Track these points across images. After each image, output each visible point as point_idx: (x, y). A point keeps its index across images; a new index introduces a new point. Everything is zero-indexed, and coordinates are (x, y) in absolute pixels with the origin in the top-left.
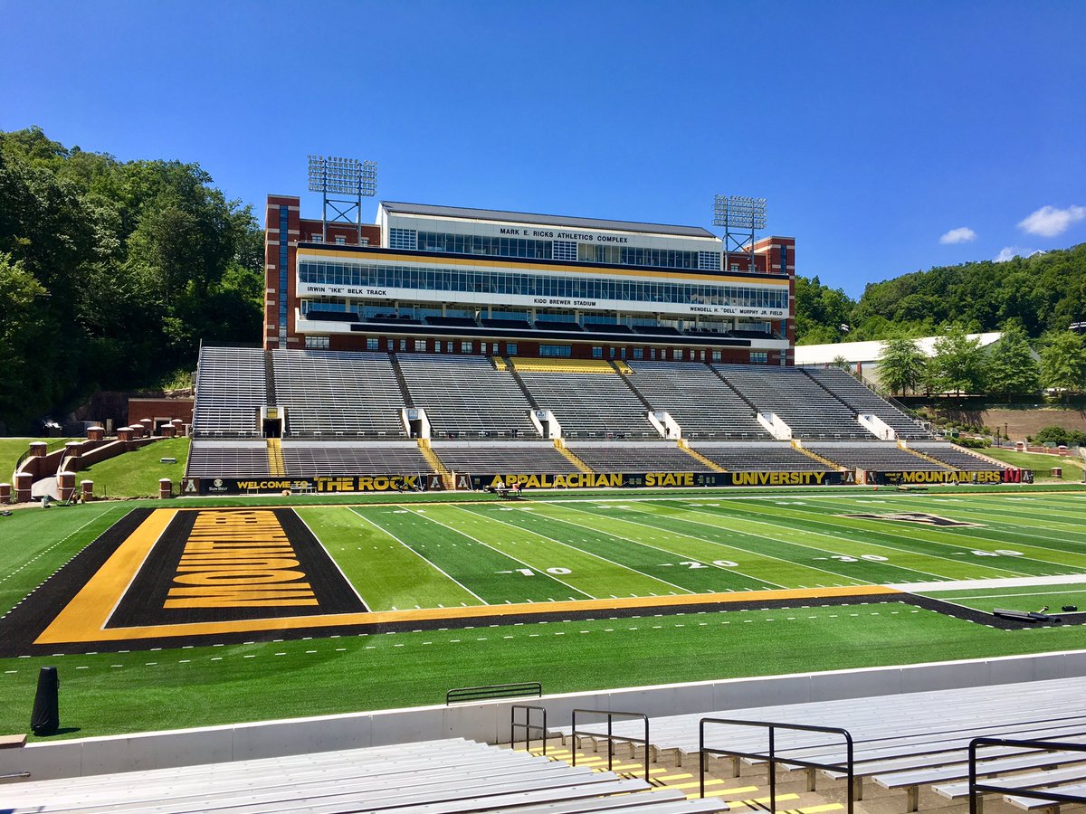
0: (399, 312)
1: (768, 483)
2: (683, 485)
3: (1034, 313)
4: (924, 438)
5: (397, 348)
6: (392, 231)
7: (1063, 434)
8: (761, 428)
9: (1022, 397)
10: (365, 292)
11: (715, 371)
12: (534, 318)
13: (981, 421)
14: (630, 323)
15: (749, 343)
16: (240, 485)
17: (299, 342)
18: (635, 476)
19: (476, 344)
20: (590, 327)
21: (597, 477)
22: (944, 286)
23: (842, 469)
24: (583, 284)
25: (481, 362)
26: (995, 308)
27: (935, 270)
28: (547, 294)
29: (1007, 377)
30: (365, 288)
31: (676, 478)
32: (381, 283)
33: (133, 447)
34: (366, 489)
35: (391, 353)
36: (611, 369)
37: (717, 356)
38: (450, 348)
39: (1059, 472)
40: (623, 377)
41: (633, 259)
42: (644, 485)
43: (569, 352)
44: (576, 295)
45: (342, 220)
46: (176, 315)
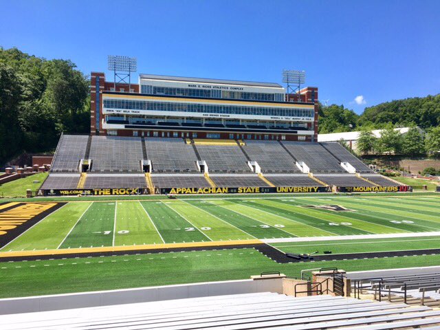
0: (146, 120)
1: (293, 191)
2: (255, 192)
3: (436, 119)
4: (368, 172)
5: (146, 135)
6: (142, 86)
7: (434, 170)
8: (297, 168)
9: (417, 155)
10: (131, 112)
11: (281, 144)
12: (204, 122)
13: (399, 165)
14: (246, 124)
15: (296, 132)
16: (61, 192)
17: (105, 133)
18: (233, 189)
19: (179, 133)
20: (228, 126)
21: (217, 189)
22: (397, 108)
23: (327, 186)
24: (224, 108)
25: (180, 141)
26: (419, 117)
27: (393, 101)
28: (208, 112)
29: (411, 146)
30: (130, 110)
31: (251, 190)
32: (138, 108)
33: (24, 176)
34: (116, 194)
35: (142, 137)
36: (236, 144)
37: (284, 138)
38: (168, 135)
39: (426, 187)
40: (241, 147)
41: (246, 97)
42: (237, 192)
43: (219, 136)
44: (221, 112)
45: (122, 82)
46: (61, 122)
